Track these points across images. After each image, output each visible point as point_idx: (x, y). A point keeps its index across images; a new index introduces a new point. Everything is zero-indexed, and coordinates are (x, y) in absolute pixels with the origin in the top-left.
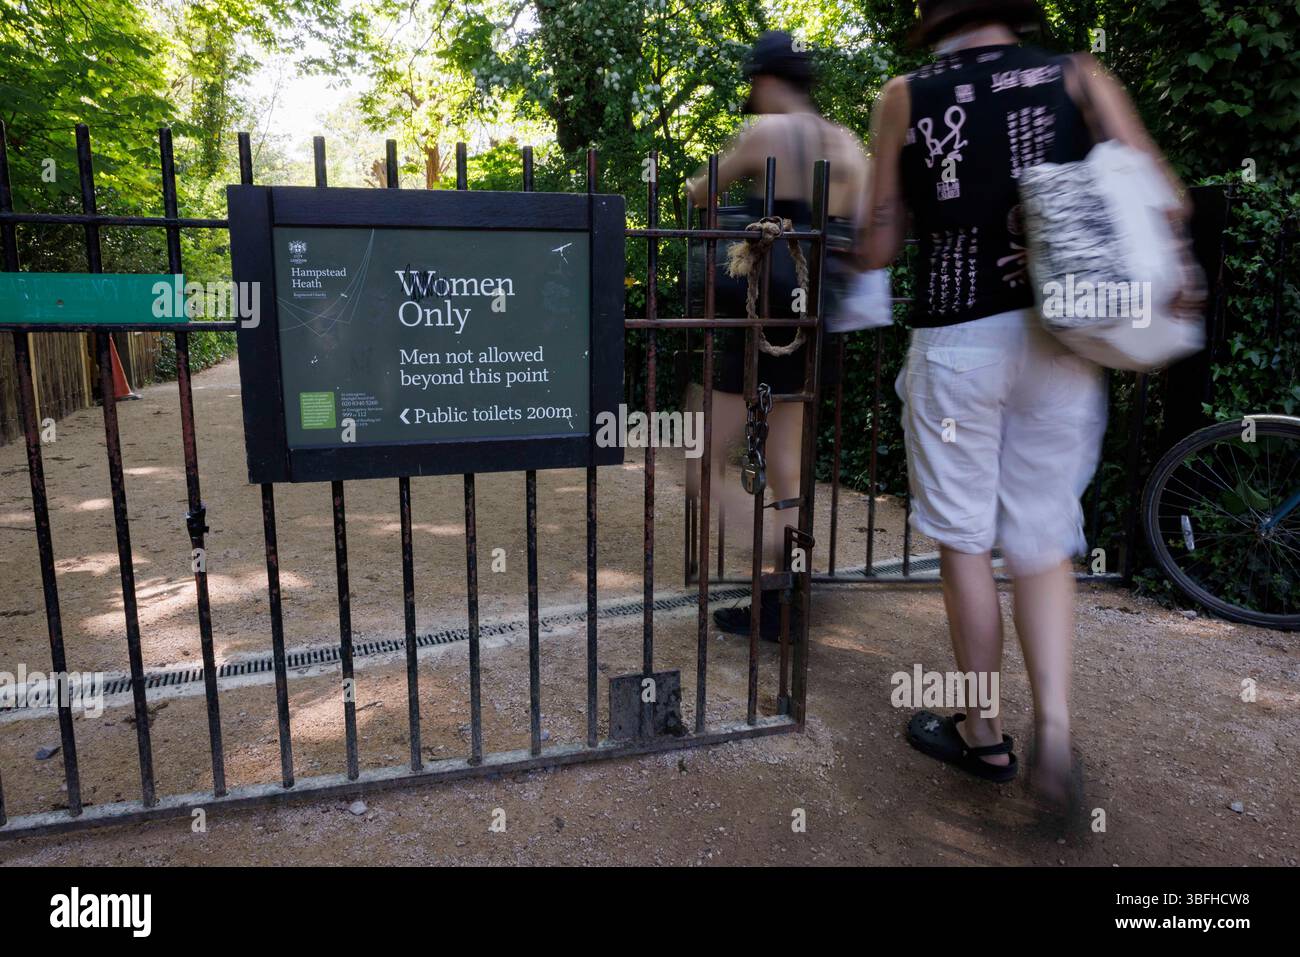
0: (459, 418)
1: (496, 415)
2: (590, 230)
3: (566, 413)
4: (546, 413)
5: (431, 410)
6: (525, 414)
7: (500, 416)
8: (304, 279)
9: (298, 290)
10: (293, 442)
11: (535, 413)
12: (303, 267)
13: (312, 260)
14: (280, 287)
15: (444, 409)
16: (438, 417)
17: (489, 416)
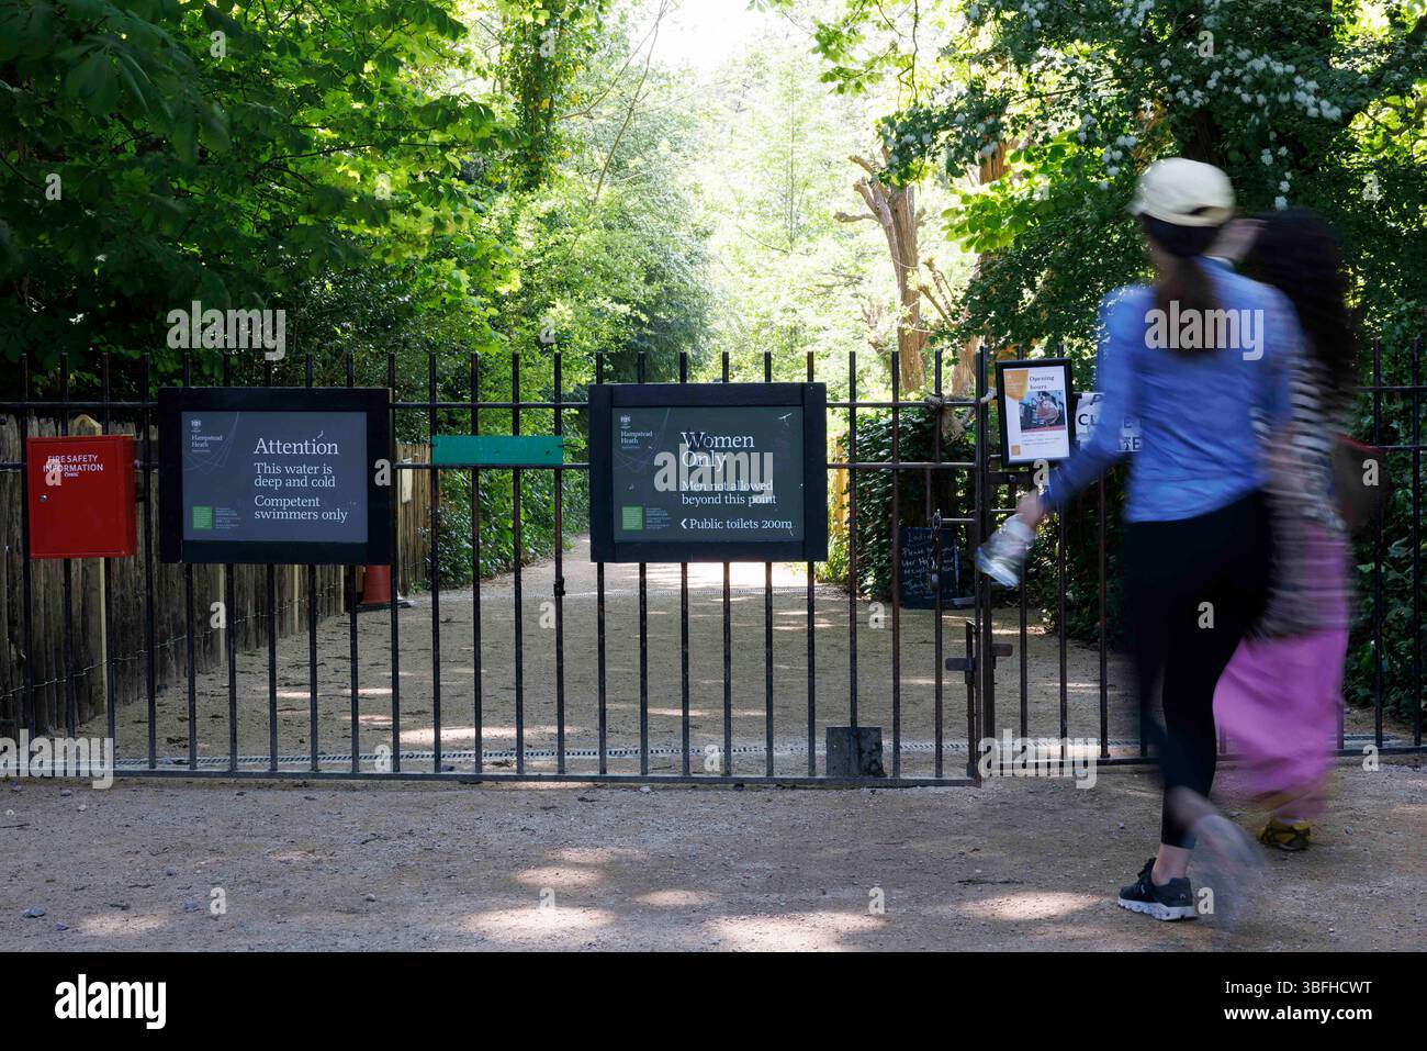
0: (717, 526)
1: (741, 524)
2: (802, 405)
3: (788, 525)
4: (774, 524)
5: (700, 520)
6: (761, 525)
7: (744, 526)
8: (629, 438)
9: (625, 445)
10: (618, 537)
11: (767, 524)
12: (628, 431)
13: (633, 427)
14: (614, 444)
15: (709, 520)
16: (705, 525)
17: (737, 525)
